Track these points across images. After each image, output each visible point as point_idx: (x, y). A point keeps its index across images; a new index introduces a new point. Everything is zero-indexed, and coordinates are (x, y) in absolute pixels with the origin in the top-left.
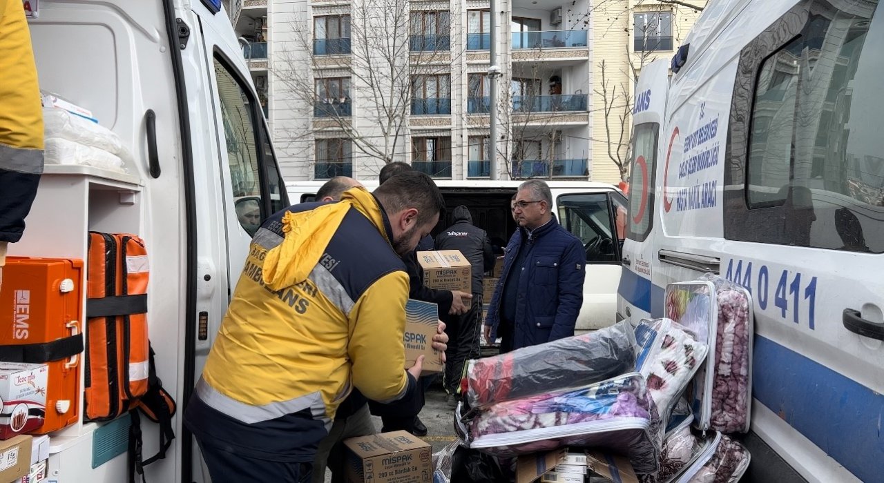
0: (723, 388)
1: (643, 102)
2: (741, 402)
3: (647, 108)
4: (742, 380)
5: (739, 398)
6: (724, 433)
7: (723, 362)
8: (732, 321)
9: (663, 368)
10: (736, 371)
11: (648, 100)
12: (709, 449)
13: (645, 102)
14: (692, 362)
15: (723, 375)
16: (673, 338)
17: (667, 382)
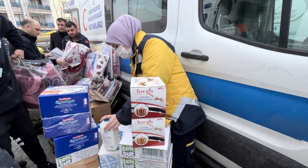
0: (115, 69)
1: (72, 3)
2: (118, 71)
3: (74, 4)
4: (118, 66)
5: (118, 70)
6: (115, 79)
7: (114, 63)
8: (115, 53)
9: (100, 63)
10: (117, 65)
11: (74, 2)
12: (113, 83)
13: (73, 3)
14: (106, 60)
15: (114, 66)
16: (101, 55)
17: (102, 66)
